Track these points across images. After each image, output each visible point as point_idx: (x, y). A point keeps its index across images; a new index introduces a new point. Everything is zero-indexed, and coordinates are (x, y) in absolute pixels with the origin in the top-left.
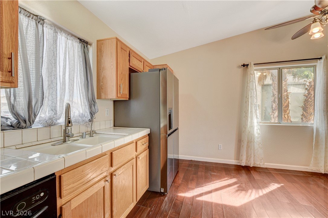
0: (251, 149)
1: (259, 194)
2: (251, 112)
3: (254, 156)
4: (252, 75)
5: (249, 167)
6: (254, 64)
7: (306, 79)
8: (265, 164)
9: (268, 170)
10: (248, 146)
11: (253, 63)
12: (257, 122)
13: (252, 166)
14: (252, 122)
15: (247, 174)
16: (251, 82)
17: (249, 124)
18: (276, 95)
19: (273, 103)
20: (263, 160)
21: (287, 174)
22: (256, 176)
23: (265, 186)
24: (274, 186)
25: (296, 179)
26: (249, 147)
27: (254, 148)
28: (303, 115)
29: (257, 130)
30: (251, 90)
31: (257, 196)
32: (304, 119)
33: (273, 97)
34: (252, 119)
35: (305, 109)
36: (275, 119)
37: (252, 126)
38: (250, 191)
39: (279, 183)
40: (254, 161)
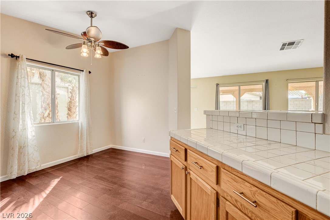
0: (24, 155)
1: (42, 197)
2: (24, 112)
3: (29, 161)
4: (24, 70)
5: (23, 176)
6: (26, 59)
7: (69, 84)
8: (42, 165)
9: (45, 171)
10: (20, 153)
11: (25, 57)
12: (31, 124)
13: (26, 174)
14: (24, 125)
15: (22, 185)
16: (23, 78)
17: (20, 127)
18: (45, 95)
19: (43, 103)
20: (39, 163)
21: (63, 167)
22: (33, 182)
23: (47, 185)
24: (55, 182)
25: (70, 168)
26: (21, 154)
27: (28, 153)
28: (68, 114)
29: (31, 132)
30: (23, 87)
31: (41, 200)
32: (69, 117)
33: (42, 97)
34: (24, 121)
35: (69, 109)
36: (45, 119)
37: (25, 129)
38: (32, 200)
39: (58, 177)
40: (28, 167)
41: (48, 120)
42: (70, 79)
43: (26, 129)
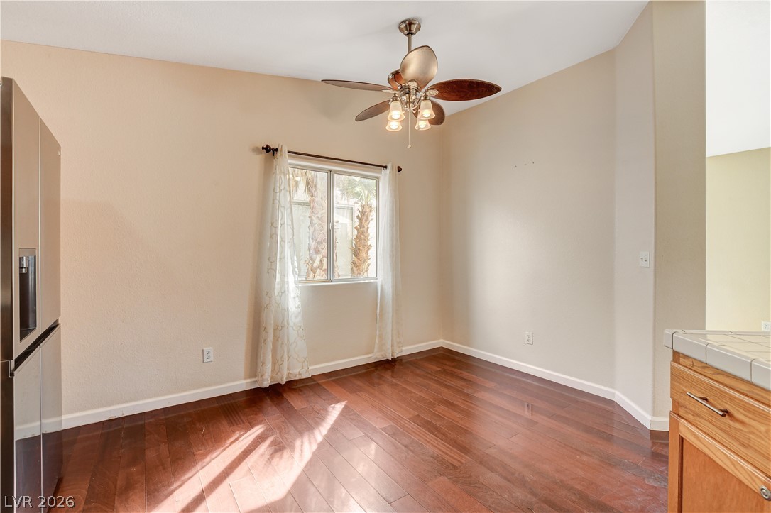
0: (282, 344)
1: (316, 441)
2: (283, 258)
3: (289, 357)
4: (285, 176)
5: (279, 385)
6: (288, 152)
8: (310, 368)
9: (314, 381)
10: (276, 339)
11: (286, 149)
12: (295, 282)
13: (284, 382)
14: (283, 282)
15: (278, 405)
16: (283, 192)
17: (277, 286)
18: (315, 224)
19: (311, 241)
20: (306, 363)
21: (345, 378)
22: (296, 402)
23: (319, 418)
24: (336, 410)
25: (358, 383)
26: (278, 340)
27: (288, 341)
28: (353, 263)
29: (294, 298)
30: (282, 209)
31: (315, 447)
32: (355, 269)
33: (310, 228)
34: (283, 275)
35: (356, 253)
36: (314, 273)
37: (285, 292)
38: (298, 443)
39: (338, 401)
40: (288, 368)
41: (320, 275)
42: (357, 189)
43: (287, 292)
